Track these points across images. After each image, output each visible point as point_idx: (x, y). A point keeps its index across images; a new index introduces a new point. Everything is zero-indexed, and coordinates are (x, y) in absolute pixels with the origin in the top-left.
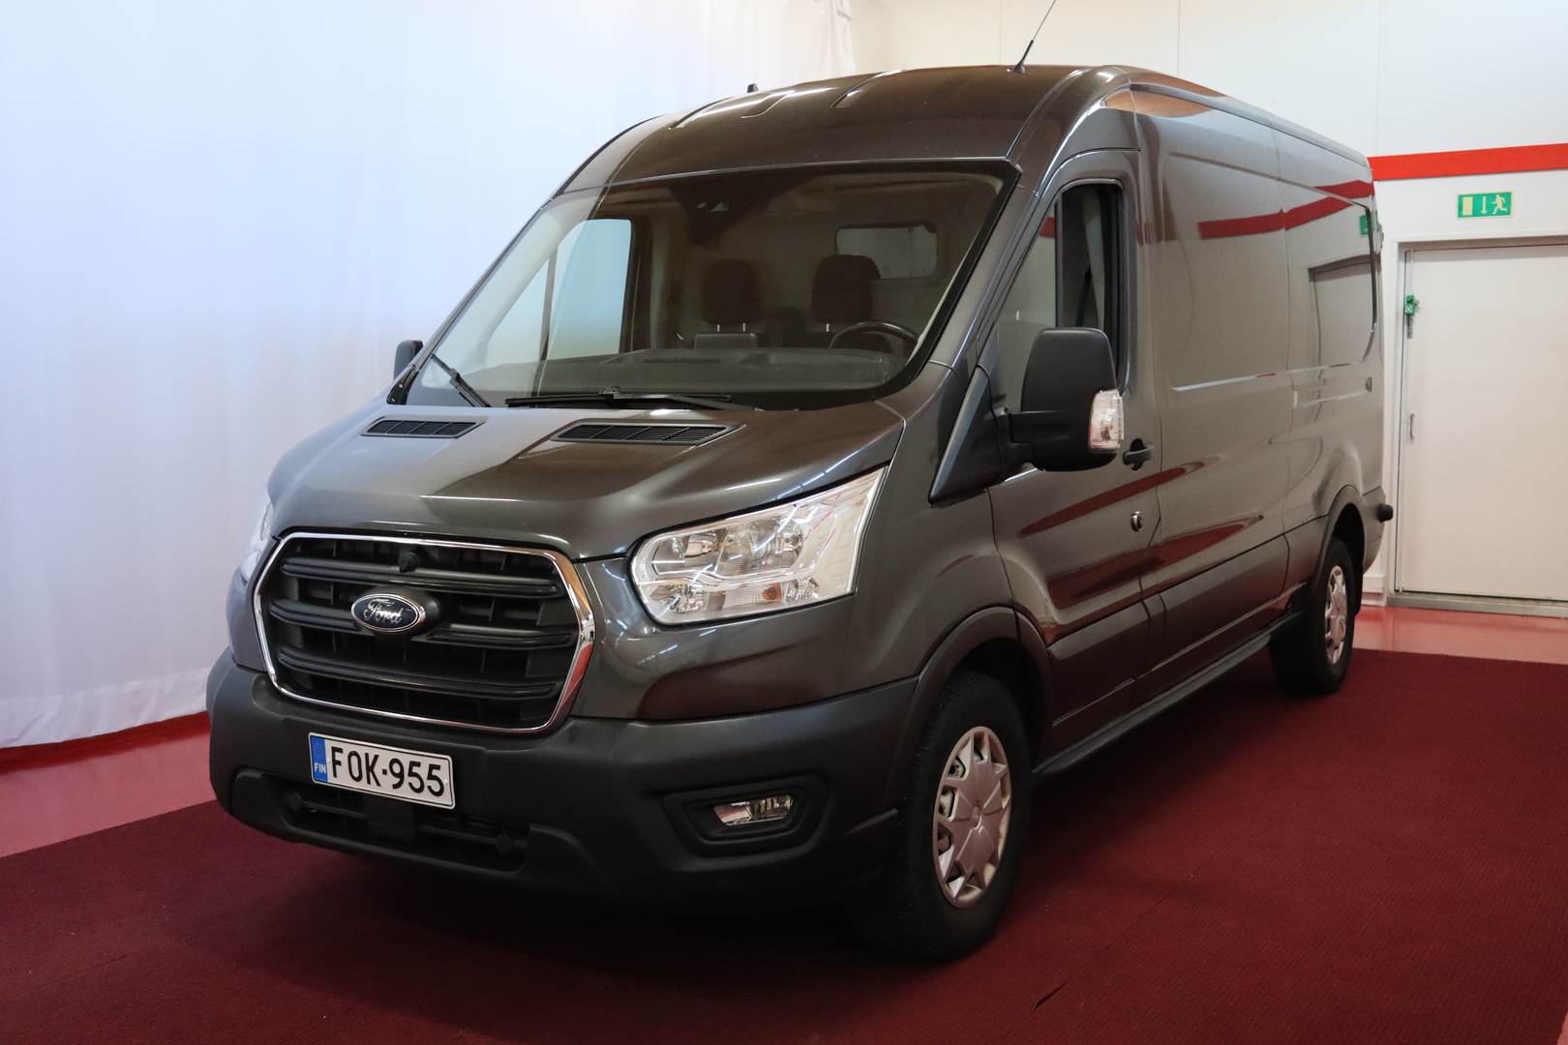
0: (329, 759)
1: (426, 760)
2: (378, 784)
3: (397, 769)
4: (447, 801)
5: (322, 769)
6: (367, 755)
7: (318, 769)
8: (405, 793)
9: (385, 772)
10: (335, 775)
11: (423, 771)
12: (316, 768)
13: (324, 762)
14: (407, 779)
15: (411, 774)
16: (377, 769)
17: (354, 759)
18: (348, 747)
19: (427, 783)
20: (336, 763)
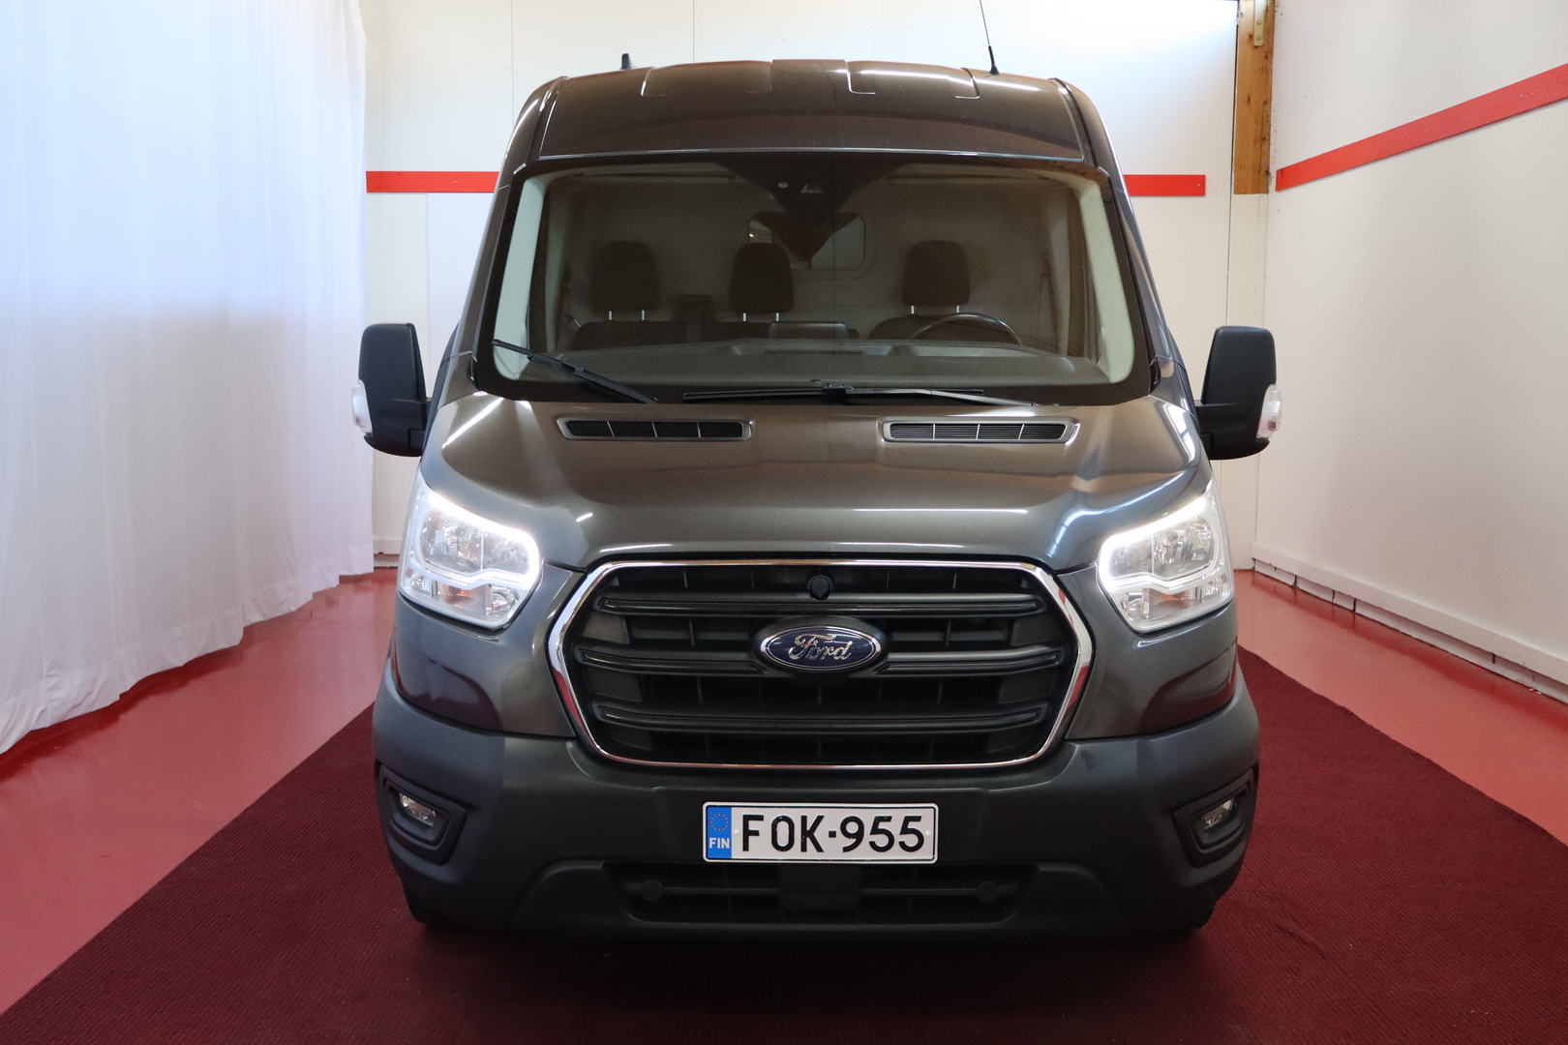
0: (737, 830)
1: (898, 813)
2: (819, 849)
3: (852, 828)
4: (927, 855)
5: (723, 843)
6: (804, 819)
7: (715, 846)
8: (864, 855)
9: (832, 834)
10: (746, 848)
11: (894, 827)
12: (711, 843)
13: (727, 835)
14: (868, 837)
15: (875, 831)
16: (820, 834)
17: (783, 827)
18: (771, 812)
19: (898, 838)
20: (748, 833)
